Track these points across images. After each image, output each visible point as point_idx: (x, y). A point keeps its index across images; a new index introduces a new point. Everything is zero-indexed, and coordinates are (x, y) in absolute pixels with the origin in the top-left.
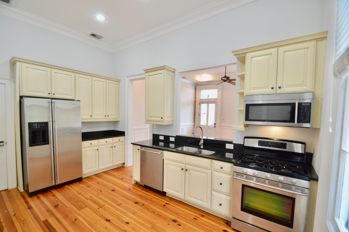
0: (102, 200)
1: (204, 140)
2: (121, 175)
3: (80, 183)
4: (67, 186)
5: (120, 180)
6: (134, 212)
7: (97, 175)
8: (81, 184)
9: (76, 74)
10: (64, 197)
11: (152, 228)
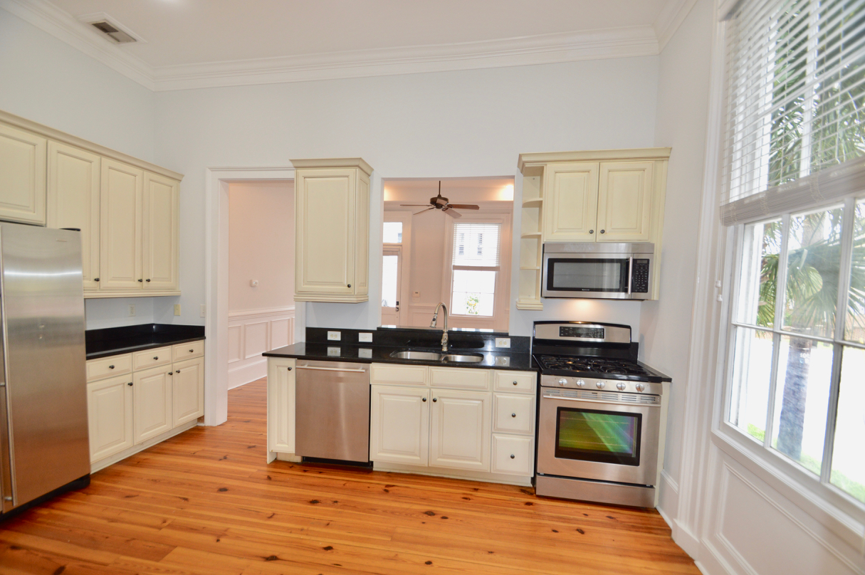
0: (209, 520)
1: (450, 333)
2: (211, 449)
3: (87, 494)
4: (44, 512)
5: (220, 462)
6: (327, 522)
7: (129, 461)
8: (94, 494)
9: (50, 142)
10: (66, 541)
11: (393, 539)
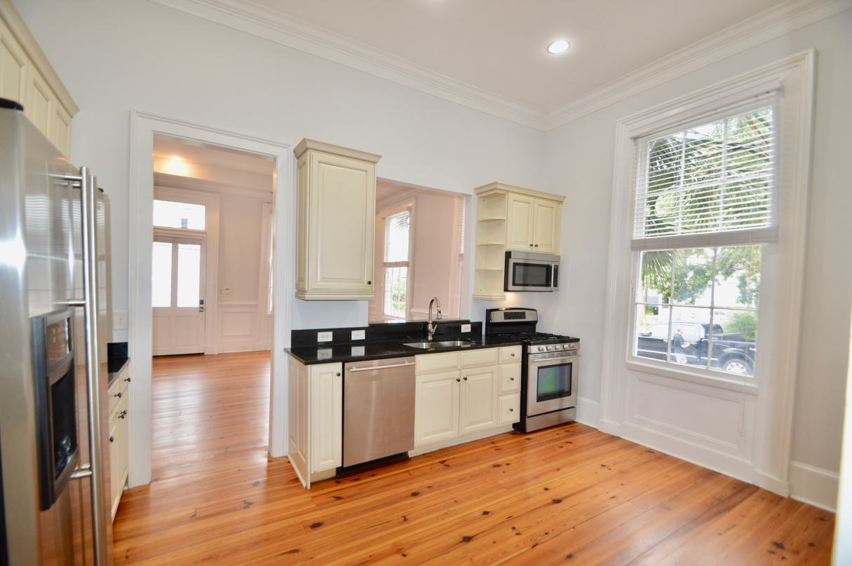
11: (508, 488)
